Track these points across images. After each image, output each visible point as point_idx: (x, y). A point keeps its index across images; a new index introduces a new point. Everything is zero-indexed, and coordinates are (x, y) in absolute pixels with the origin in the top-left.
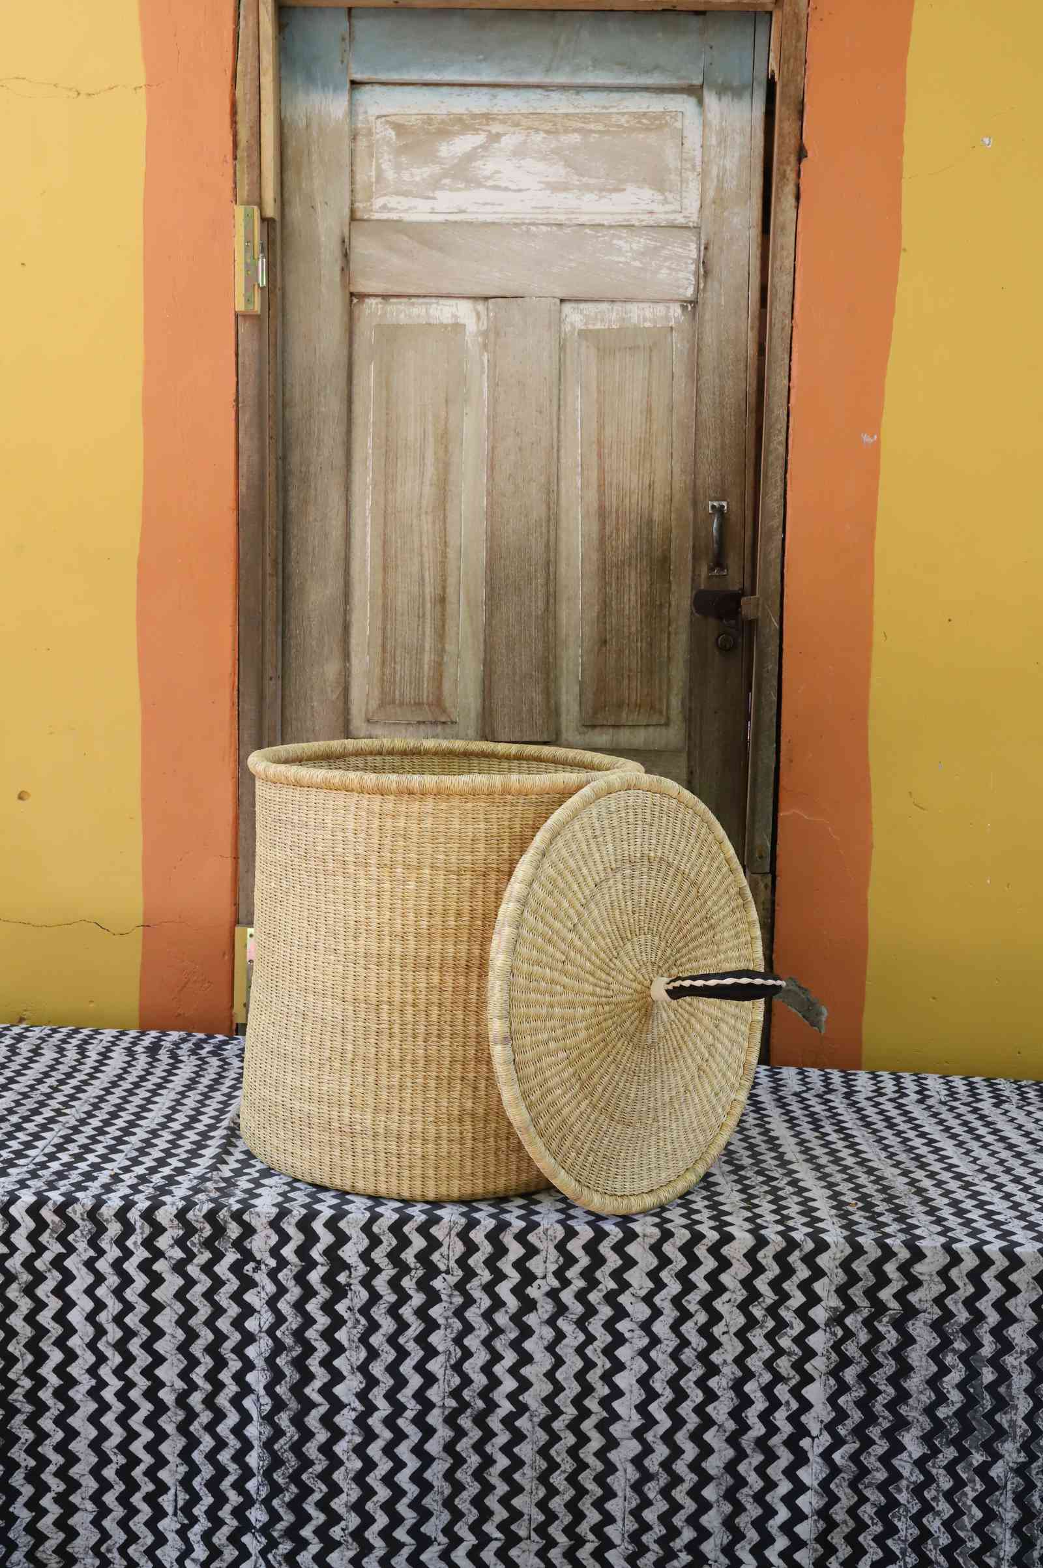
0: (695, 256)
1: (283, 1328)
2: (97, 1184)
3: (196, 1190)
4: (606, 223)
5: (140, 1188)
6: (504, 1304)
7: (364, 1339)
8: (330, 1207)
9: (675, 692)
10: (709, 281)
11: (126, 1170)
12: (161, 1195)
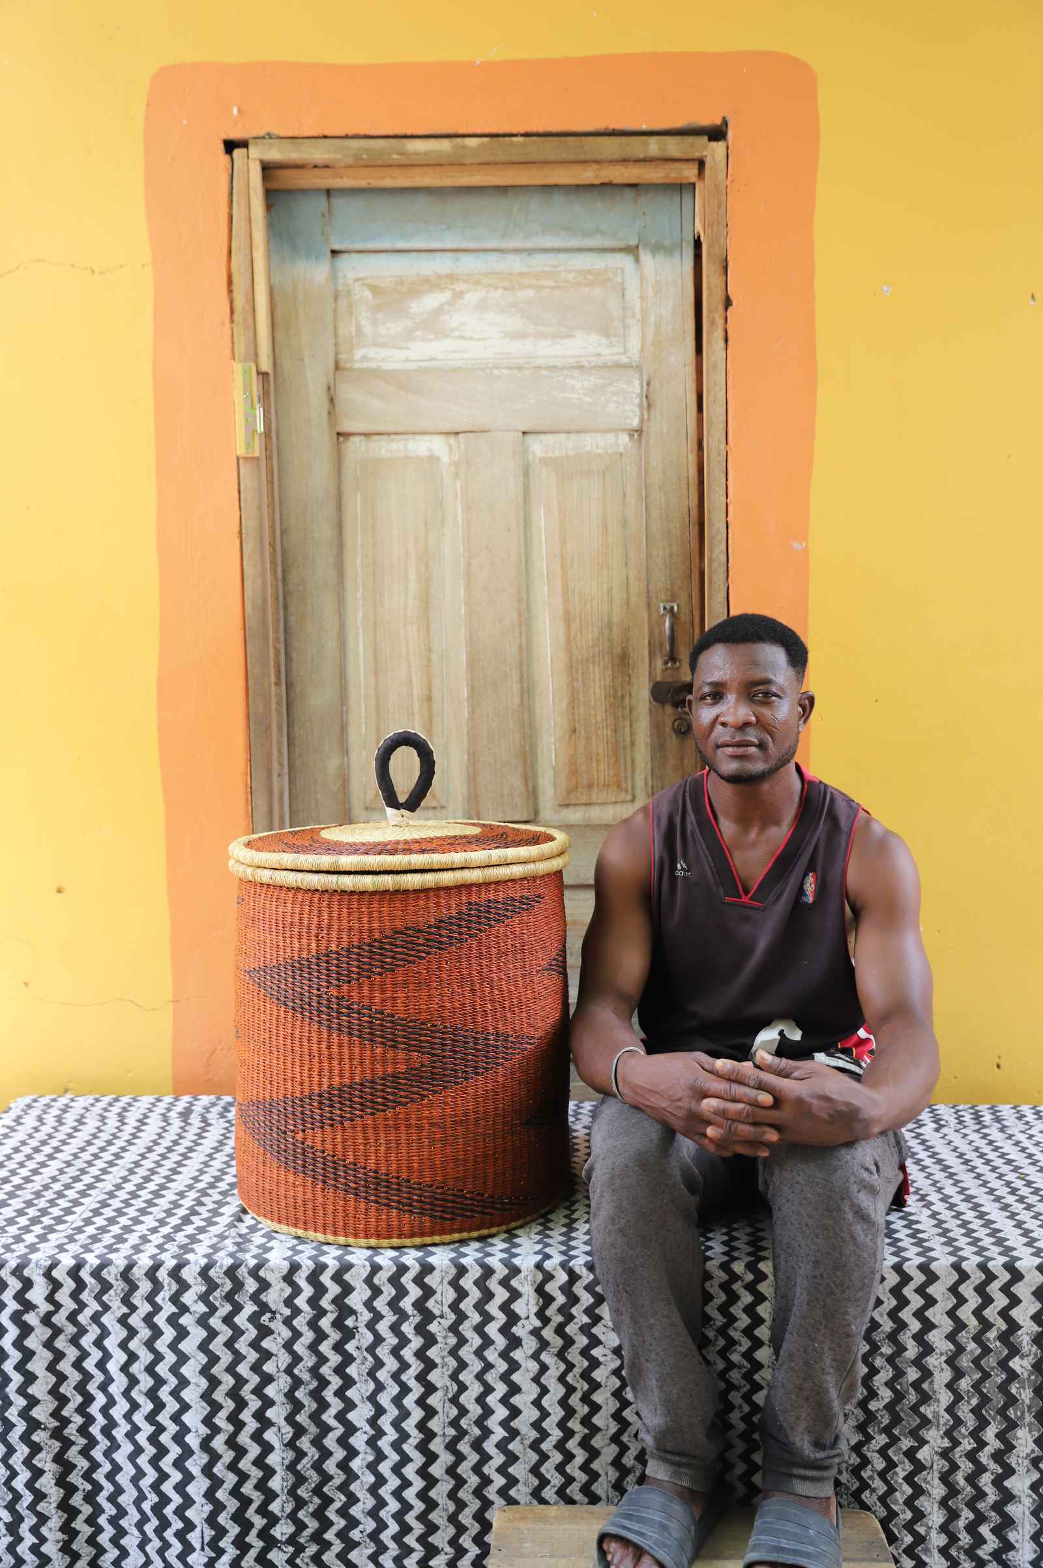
0: (638, 390)
1: (301, 1365)
2: (127, 1245)
3: (215, 1248)
4: (559, 364)
5: (166, 1246)
6: (492, 1342)
7: (372, 1374)
8: (334, 1258)
9: (638, 771)
10: (652, 412)
11: (154, 1230)
12: (185, 1253)
